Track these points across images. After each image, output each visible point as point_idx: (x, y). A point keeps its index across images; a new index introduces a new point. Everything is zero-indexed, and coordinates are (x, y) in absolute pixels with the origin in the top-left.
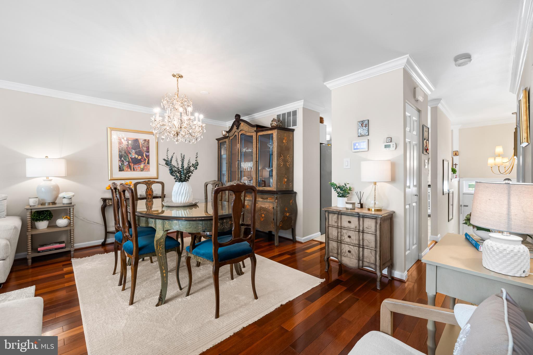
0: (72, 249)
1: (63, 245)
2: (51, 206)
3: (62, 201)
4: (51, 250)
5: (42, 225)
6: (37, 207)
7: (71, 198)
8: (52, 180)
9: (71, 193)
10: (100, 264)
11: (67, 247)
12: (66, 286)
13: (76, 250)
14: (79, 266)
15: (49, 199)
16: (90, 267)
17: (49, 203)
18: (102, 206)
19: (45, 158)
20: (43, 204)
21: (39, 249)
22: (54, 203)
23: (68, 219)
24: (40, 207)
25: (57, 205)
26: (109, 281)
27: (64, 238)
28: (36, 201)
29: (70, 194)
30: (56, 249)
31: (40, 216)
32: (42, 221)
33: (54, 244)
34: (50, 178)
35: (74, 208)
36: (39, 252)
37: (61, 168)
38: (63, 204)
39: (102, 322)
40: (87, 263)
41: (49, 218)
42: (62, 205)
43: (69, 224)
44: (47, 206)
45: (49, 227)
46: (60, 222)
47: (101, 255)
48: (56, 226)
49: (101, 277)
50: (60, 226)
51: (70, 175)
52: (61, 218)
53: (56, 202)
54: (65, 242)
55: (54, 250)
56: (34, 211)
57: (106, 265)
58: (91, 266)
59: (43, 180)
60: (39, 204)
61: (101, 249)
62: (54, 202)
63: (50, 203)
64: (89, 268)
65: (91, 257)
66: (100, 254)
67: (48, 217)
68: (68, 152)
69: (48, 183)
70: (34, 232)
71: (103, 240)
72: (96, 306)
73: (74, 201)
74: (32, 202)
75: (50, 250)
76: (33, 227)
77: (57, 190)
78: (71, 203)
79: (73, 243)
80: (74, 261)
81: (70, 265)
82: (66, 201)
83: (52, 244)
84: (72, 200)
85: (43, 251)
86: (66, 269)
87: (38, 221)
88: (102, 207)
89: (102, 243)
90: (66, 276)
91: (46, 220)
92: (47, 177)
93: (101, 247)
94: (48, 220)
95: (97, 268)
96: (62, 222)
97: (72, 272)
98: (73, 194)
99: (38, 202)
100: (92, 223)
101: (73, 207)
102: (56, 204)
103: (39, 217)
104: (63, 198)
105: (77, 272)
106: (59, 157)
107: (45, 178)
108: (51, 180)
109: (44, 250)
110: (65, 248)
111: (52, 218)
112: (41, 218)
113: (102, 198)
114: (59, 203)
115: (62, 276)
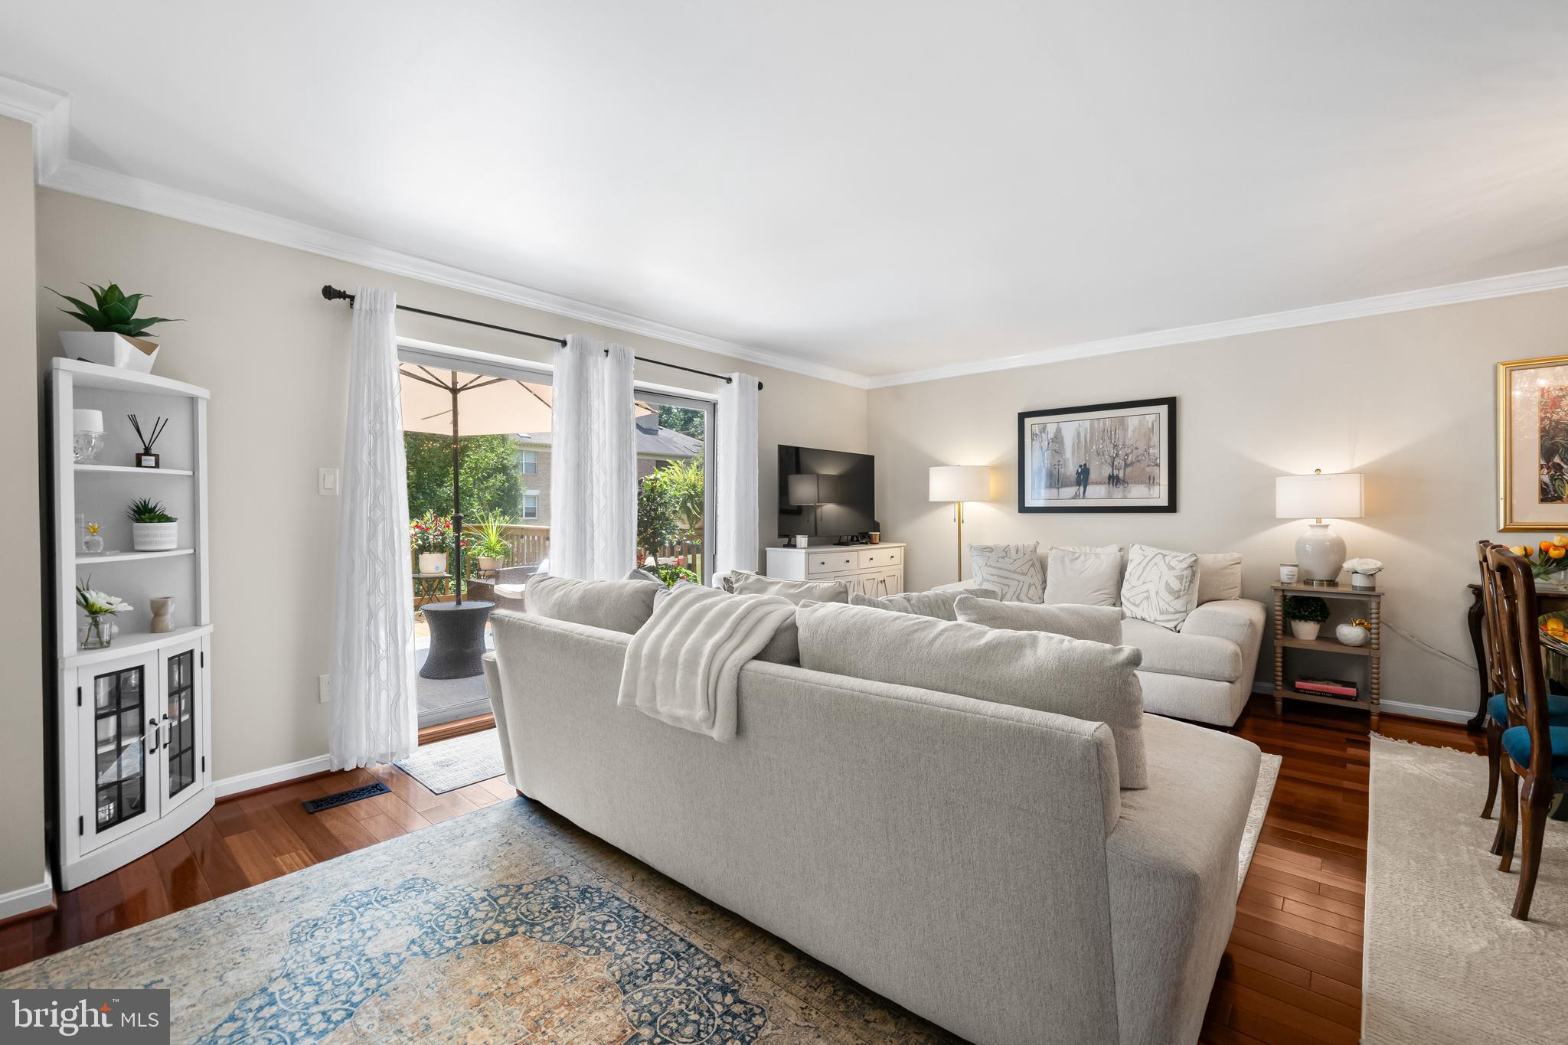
0: (1374, 709)
1: (1351, 691)
2: (1325, 589)
3: (1351, 581)
4: (1323, 696)
5: (1307, 631)
6: (1294, 586)
7: (1372, 575)
8: (1329, 527)
9: (1372, 560)
10: (1448, 774)
11: (1362, 700)
12: (1345, 786)
13: (1384, 716)
14: (1386, 757)
15: (1321, 572)
16: (1417, 772)
17: (1321, 583)
18: (1471, 608)
19: (1314, 473)
20: (1308, 582)
21: (1299, 684)
22: (1332, 583)
23: (1366, 628)
24: (1302, 587)
25: (1340, 589)
26: (1464, 829)
27: (1356, 676)
28: (1292, 573)
29: (1371, 564)
30: (1335, 696)
31: (1302, 610)
32: (1306, 620)
33: (1331, 683)
34: (1324, 522)
35: (1379, 603)
36: (1297, 691)
37: (1351, 496)
38: (1354, 587)
39: (1413, 904)
40: (1410, 759)
41: (1321, 617)
42: (1349, 590)
43: (1366, 644)
44: (1315, 587)
45: (1319, 638)
46: (1345, 630)
47: (1457, 753)
48: (1336, 641)
49: (1442, 806)
50: (1345, 643)
51: (1369, 515)
52: (1349, 623)
53: (1337, 580)
54: (1358, 684)
55: (1329, 697)
56: (1290, 594)
57: (1467, 784)
58: (1420, 769)
59: (1311, 526)
60: (1298, 581)
61: (1463, 738)
62: (1331, 581)
63: (1322, 581)
64: (1412, 771)
65: (1425, 748)
66: (1454, 749)
67: (1319, 613)
68: (1365, 456)
69: (1319, 533)
70: (1289, 644)
71: (1473, 715)
72: (1409, 864)
73: (1380, 582)
74: (1286, 574)
75: (1321, 694)
76: (1288, 632)
77: (1339, 550)
78: (1373, 589)
79: (1378, 694)
80: (1374, 738)
81: (1366, 745)
82: (1359, 581)
83: (1325, 682)
84: (1377, 579)
85: (1306, 692)
86: (1352, 751)
87: (1297, 621)
88: (1470, 612)
89: (1469, 722)
90: (1349, 766)
91: (1313, 620)
92: (1319, 520)
93: (1466, 733)
94: (1318, 621)
95: (1436, 780)
96: (1350, 633)
97: (1366, 764)
98: (1379, 564)
99: (1296, 577)
100: (1436, 655)
101: (1377, 600)
102: (1337, 586)
103: (1300, 612)
104: (1353, 573)
105: (1378, 768)
106: (1347, 468)
107: (1313, 522)
108: (1326, 526)
109: (1308, 690)
110: (1356, 700)
111: (1326, 618)
112: (1303, 613)
113: (1470, 586)
114: (1344, 585)
115: (1342, 762)
